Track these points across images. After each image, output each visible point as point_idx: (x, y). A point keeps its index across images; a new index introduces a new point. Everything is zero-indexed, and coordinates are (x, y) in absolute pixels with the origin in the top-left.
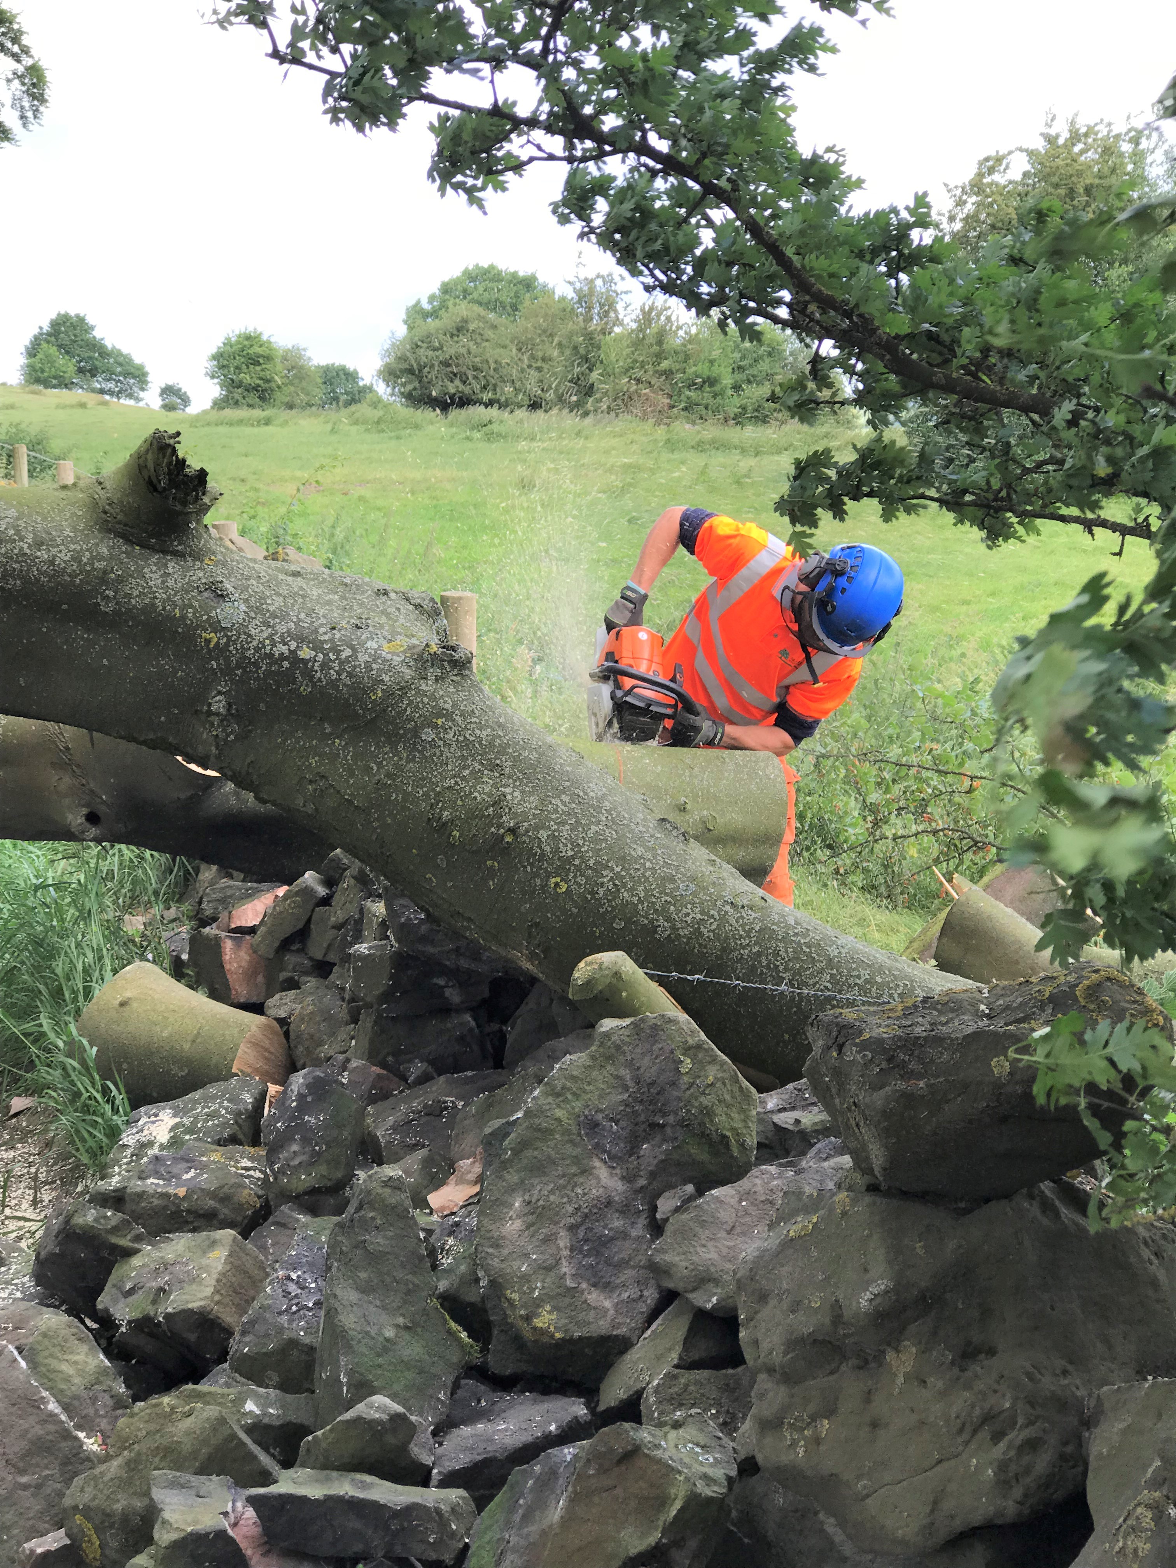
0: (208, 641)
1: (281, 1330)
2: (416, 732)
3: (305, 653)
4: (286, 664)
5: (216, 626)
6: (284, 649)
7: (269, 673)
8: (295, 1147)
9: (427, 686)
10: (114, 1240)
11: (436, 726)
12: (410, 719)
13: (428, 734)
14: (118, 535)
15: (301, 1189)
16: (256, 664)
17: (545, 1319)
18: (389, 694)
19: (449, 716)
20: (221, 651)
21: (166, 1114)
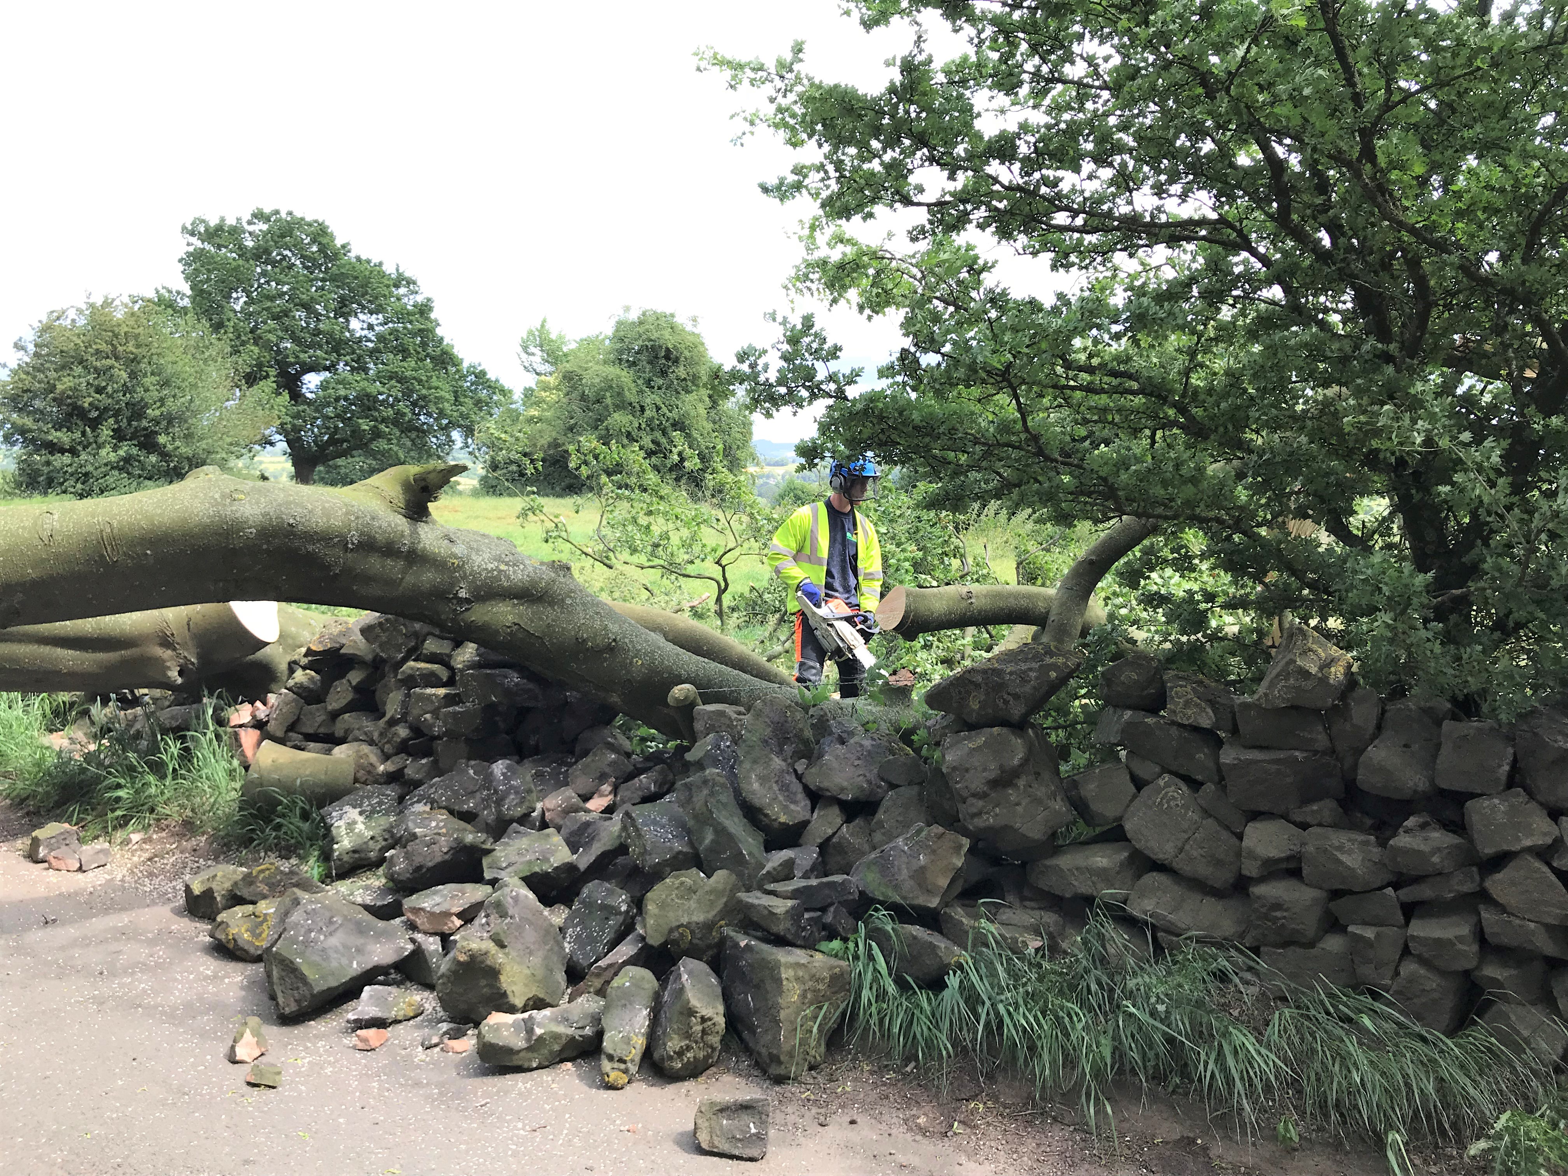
0: (453, 564)
1: (671, 849)
2: (563, 600)
3: (503, 567)
4: (494, 573)
5: (455, 556)
6: (492, 566)
7: (487, 578)
8: (512, 796)
9: (561, 579)
10: (483, 847)
11: (571, 597)
12: (560, 594)
13: (569, 601)
15: (519, 815)
16: (479, 574)
17: (783, 819)
18: (547, 582)
20: (461, 568)
21: (347, 808)
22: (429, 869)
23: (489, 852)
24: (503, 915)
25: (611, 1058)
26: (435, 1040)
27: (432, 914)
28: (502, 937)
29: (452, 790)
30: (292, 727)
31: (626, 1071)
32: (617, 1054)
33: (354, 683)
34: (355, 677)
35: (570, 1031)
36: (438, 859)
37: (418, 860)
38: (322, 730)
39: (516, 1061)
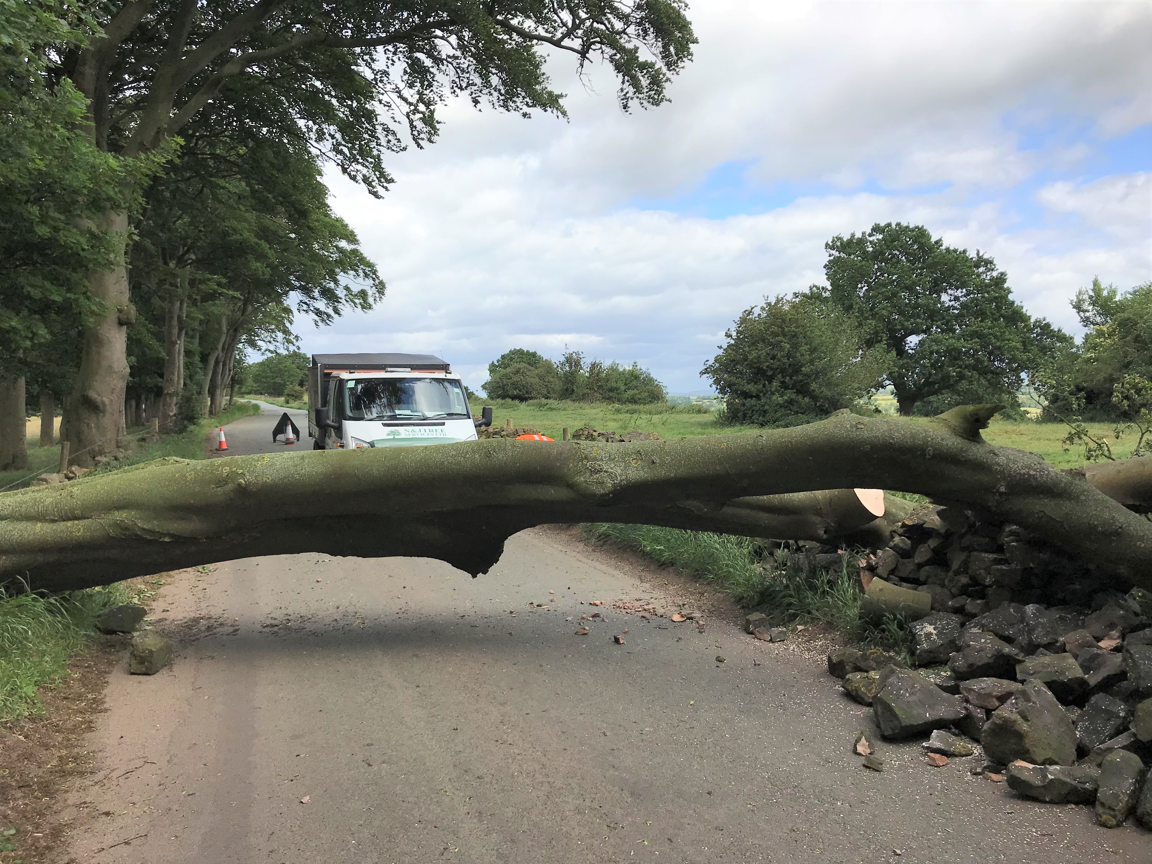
0: (996, 469)
2: (1078, 496)
3: (1032, 472)
4: (1026, 476)
5: (998, 464)
6: (1024, 471)
7: (1020, 479)
8: (1040, 629)
9: (1077, 482)
10: (1017, 658)
11: (1084, 495)
12: (1076, 492)
13: (1083, 498)
14: (960, 436)
15: (1045, 643)
16: (1015, 476)
18: (1066, 484)
19: (1088, 491)
20: (1002, 472)
21: (926, 624)
22: (978, 667)
23: (1020, 662)
24: (1028, 700)
25: (1103, 805)
26: (979, 770)
27: (979, 694)
28: (1027, 714)
29: (998, 621)
30: (892, 572)
31: (1114, 817)
32: (1108, 803)
33: (932, 547)
34: (933, 543)
35: (1074, 783)
36: (985, 661)
37: (971, 660)
38: (911, 576)
39: (1034, 793)
